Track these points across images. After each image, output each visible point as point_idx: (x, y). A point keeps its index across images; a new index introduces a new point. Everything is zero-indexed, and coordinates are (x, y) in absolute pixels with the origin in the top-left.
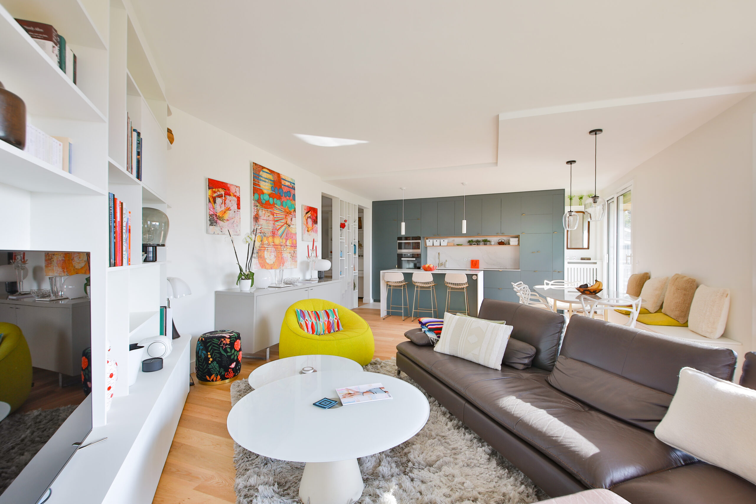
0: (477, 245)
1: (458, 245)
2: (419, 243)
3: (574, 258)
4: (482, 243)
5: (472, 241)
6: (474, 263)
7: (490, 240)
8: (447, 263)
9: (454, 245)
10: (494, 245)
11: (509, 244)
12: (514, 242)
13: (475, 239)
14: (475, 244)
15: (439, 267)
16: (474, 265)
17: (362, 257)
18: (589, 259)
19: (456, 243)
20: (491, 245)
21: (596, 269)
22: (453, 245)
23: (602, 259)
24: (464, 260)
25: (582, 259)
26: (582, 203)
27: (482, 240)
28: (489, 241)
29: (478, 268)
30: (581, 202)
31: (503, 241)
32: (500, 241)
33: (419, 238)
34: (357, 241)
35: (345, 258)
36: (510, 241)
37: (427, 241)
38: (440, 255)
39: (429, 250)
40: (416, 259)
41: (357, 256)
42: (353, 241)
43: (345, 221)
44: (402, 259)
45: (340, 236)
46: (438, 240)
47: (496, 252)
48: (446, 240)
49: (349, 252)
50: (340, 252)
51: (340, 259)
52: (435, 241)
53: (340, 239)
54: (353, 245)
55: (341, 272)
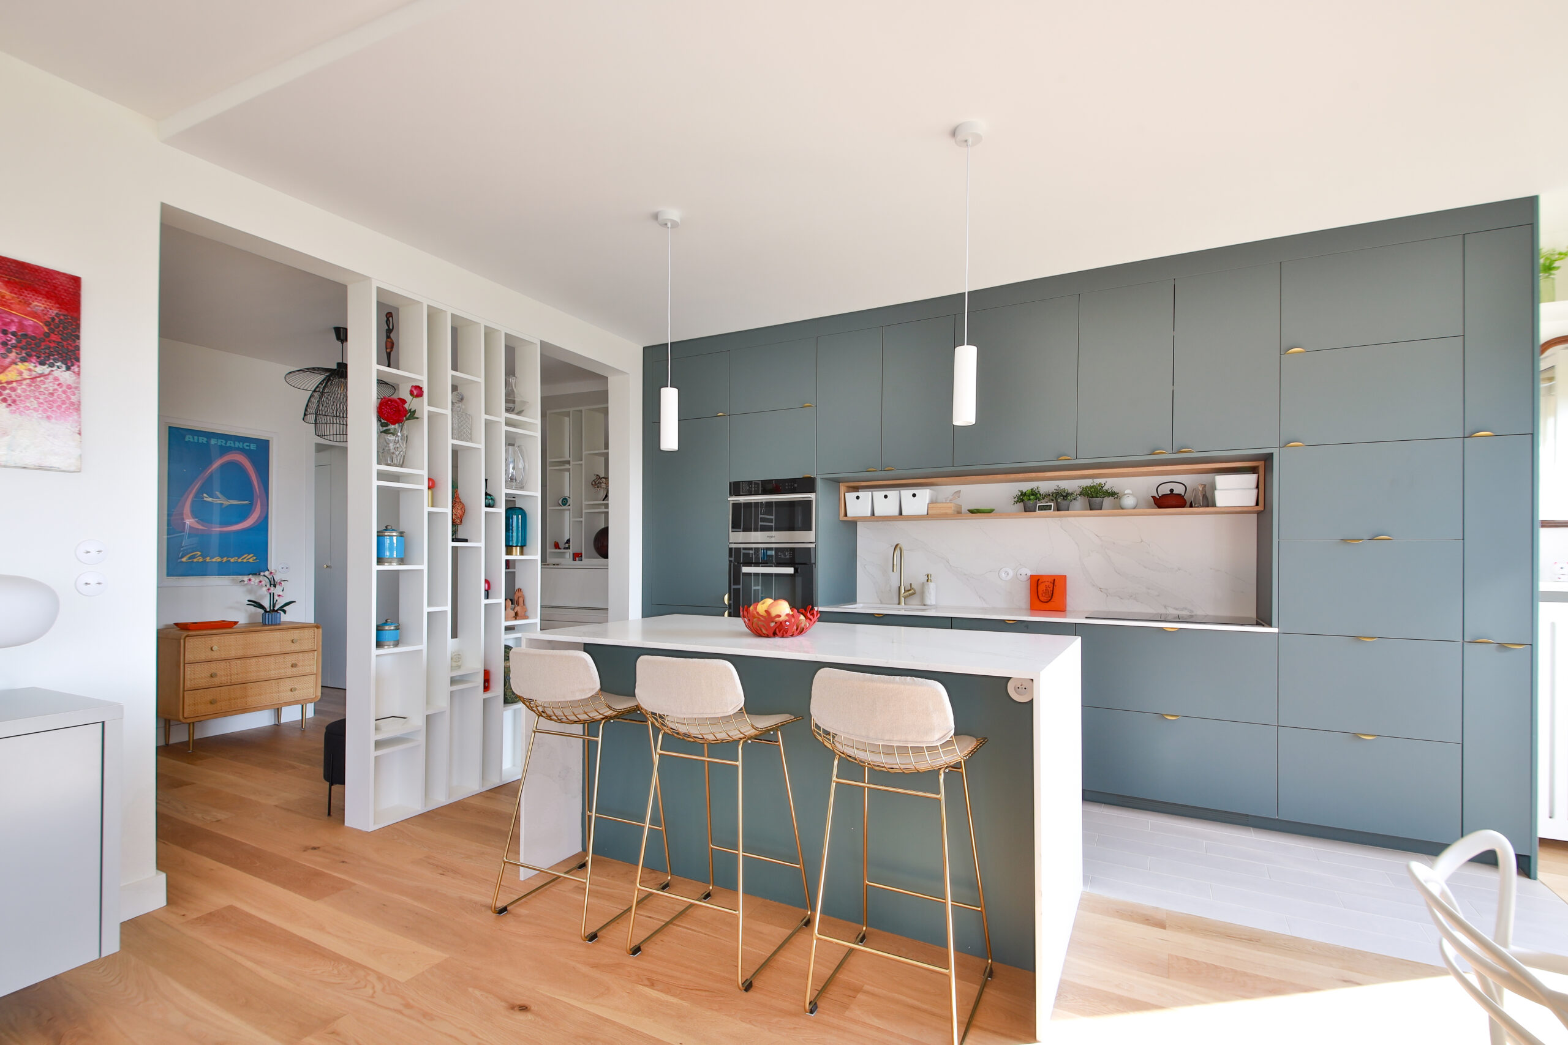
0: (1058, 509)
1: (972, 512)
2: (808, 503)
4: (1080, 501)
5: (1034, 493)
6: (1042, 588)
7: (1115, 490)
8: (932, 585)
9: (959, 513)
10: (1134, 508)
11: (1208, 501)
12: (1234, 490)
13: (1046, 487)
14: (1048, 508)
15: (899, 604)
16: (1042, 598)
17: (602, 560)
19: (967, 505)
20: (1122, 508)
22: (950, 511)
24: (1003, 575)
27: (1079, 491)
28: (1113, 494)
29: (1061, 610)
31: (1179, 490)
32: (1165, 490)
33: (808, 484)
34: (538, 494)
35: (424, 567)
36: (1213, 487)
37: (851, 497)
38: (905, 553)
39: (863, 534)
40: (796, 570)
41: (534, 554)
42: (502, 493)
43: (411, 393)
44: (745, 570)
45: (378, 463)
46: (893, 494)
47: (1142, 541)
48: (928, 490)
49: (466, 540)
50: (380, 535)
51: (376, 568)
52: (879, 495)
53: (381, 476)
54: (501, 510)
55: (379, 629)
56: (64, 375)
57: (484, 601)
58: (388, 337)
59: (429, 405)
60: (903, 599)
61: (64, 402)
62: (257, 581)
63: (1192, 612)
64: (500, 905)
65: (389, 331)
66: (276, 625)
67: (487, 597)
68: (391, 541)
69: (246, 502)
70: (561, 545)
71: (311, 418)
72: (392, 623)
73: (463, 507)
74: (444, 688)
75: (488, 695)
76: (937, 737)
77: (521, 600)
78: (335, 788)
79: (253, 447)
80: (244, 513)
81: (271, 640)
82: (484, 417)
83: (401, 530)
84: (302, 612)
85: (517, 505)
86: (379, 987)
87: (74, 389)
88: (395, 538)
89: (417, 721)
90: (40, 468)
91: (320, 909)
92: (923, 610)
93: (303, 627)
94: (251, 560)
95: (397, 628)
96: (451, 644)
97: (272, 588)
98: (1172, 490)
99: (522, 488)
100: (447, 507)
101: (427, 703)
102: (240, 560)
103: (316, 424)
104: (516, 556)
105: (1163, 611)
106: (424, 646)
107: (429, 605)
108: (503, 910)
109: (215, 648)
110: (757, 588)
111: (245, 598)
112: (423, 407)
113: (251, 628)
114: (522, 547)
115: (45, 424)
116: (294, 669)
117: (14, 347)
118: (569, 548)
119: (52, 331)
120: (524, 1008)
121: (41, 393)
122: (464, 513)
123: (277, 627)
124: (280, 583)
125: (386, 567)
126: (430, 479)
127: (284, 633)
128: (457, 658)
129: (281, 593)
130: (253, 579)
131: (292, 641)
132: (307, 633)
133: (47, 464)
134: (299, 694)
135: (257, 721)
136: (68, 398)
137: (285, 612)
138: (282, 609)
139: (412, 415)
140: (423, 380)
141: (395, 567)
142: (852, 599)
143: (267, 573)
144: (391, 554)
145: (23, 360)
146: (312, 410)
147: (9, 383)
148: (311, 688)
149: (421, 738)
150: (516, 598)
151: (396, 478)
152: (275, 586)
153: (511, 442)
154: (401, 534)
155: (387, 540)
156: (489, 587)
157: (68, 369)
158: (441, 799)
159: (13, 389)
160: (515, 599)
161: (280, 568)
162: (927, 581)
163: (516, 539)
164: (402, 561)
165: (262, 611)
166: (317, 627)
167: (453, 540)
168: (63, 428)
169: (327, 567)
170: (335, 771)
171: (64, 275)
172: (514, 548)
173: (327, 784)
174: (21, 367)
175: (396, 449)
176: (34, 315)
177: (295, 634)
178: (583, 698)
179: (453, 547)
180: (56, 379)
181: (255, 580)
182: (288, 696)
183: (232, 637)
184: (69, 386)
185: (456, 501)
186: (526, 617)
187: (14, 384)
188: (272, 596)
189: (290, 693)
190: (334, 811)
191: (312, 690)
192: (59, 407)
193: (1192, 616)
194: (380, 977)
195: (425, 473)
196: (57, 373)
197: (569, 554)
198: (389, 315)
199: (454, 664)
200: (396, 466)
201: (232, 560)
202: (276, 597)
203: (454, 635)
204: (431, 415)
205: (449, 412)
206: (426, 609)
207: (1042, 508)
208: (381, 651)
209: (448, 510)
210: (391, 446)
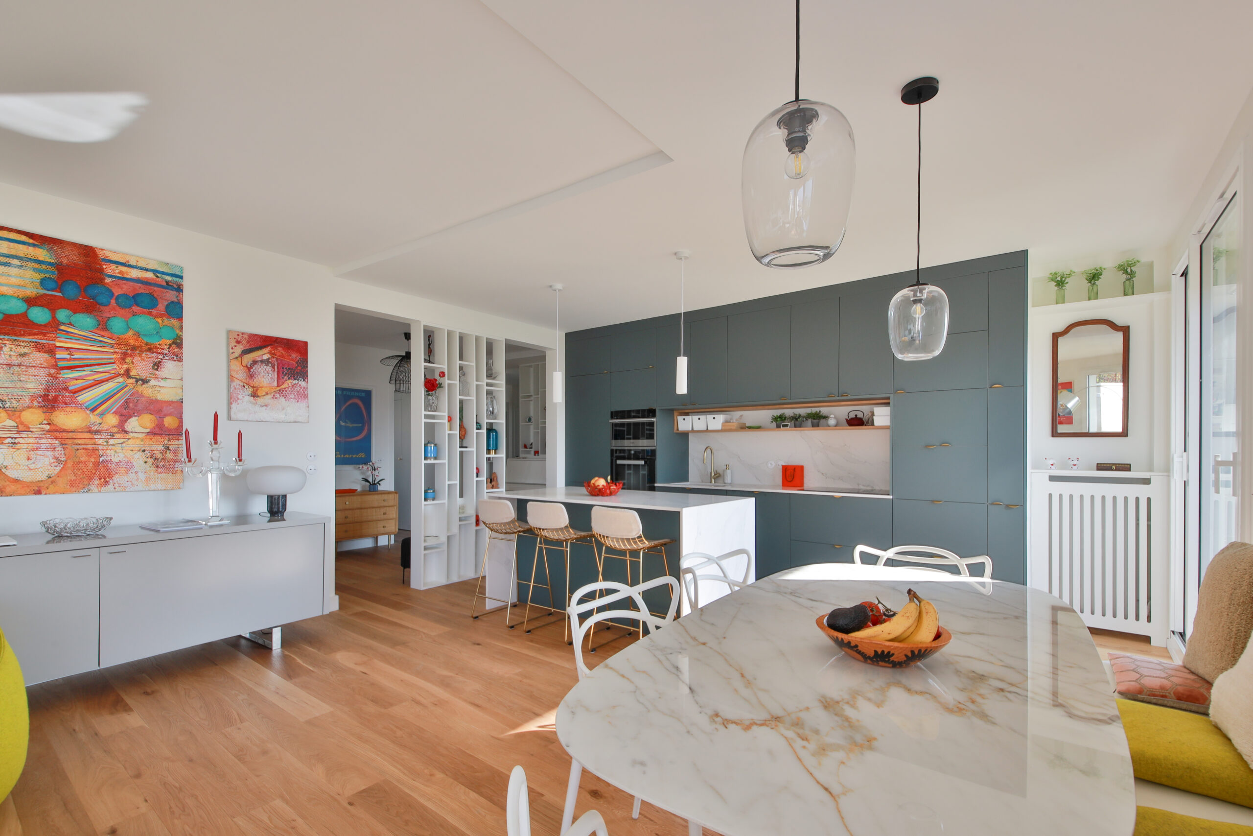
1: (749, 428)
2: (651, 424)
3: (1075, 462)
4: (807, 422)
5: (782, 417)
6: (790, 473)
7: (827, 415)
8: (728, 471)
9: (741, 428)
10: (836, 426)
11: (871, 422)
12: (882, 416)
13: (788, 412)
14: (787, 426)
15: (711, 482)
16: (788, 479)
18: (1127, 468)
19: (745, 423)
20: (829, 426)
21: (1149, 500)
22: (736, 427)
23: (1167, 470)
25: (1100, 467)
26: (1097, 293)
27: (808, 415)
28: (825, 417)
29: (800, 486)
30: (1095, 290)
31: (860, 415)
32: (852, 415)
33: (652, 413)
34: (504, 421)
35: (446, 461)
36: (873, 414)
37: (680, 419)
38: (714, 451)
39: (692, 441)
40: (645, 462)
41: (502, 454)
42: (485, 421)
43: (440, 375)
44: (619, 462)
45: (425, 410)
46: (702, 417)
47: (845, 445)
48: (722, 415)
49: (466, 447)
50: (426, 446)
51: (424, 462)
52: (695, 418)
53: (426, 417)
54: (484, 431)
55: (426, 492)
56: (303, 383)
57: (475, 479)
58: (429, 347)
59: (448, 379)
60: (713, 480)
61: (303, 395)
62: (366, 468)
63: (873, 487)
64: (474, 616)
65: (430, 345)
66: (375, 491)
67: (477, 476)
68: (431, 448)
69: (360, 425)
70: (528, 446)
71: (393, 382)
72: (431, 489)
73: (465, 430)
74: (456, 523)
75: (478, 528)
76: (634, 534)
77: (495, 479)
78: (406, 570)
79: (363, 394)
80: (360, 430)
81: (373, 499)
82: (475, 383)
83: (436, 443)
84: (388, 484)
85: (494, 428)
86: (424, 636)
87: (306, 388)
88: (432, 447)
89: (444, 539)
90: (295, 422)
91: (401, 614)
92: (724, 486)
93: (389, 493)
94: (363, 456)
95: (434, 492)
96: (460, 501)
97: (373, 472)
98: (856, 415)
99: (495, 419)
100: (457, 431)
101: (448, 530)
102: (357, 456)
103: (395, 384)
104: (492, 455)
105: (856, 487)
106: (446, 501)
107: (448, 480)
108: (476, 617)
109: (347, 503)
110: (629, 472)
111: (360, 477)
112: (446, 381)
113: (363, 493)
114: (496, 450)
115: (297, 404)
116: (385, 516)
117: (286, 374)
118: (531, 448)
119: (298, 366)
120: (478, 644)
121: (295, 392)
122: (465, 433)
123: (376, 493)
124: (377, 469)
125: (428, 461)
126: (448, 417)
127: (380, 496)
128: (462, 508)
129: (378, 475)
130: (364, 467)
131: (384, 500)
132: (391, 496)
133: (297, 420)
134: (387, 530)
135: (366, 543)
136: (304, 392)
137: (380, 484)
138: (378, 483)
139: (440, 386)
140: (444, 367)
141: (432, 461)
142: (686, 479)
143: (371, 463)
144: (431, 455)
145: (289, 379)
146: (393, 378)
147: (285, 388)
148: (393, 526)
149: (445, 547)
150: (493, 478)
151: (433, 417)
152: (375, 470)
153: (489, 393)
154: (435, 445)
155: (429, 448)
156: (478, 471)
157: (304, 380)
158: (455, 579)
159: (286, 391)
160: (492, 480)
161: (377, 460)
162: (726, 469)
163: (492, 445)
164: (436, 458)
165: (368, 484)
166: (396, 493)
167: (460, 447)
168: (302, 404)
169: (400, 459)
170: (406, 562)
171: (302, 341)
172: (491, 451)
173: (402, 568)
174: (288, 381)
175: (433, 403)
176: (293, 360)
177: (385, 497)
178: (507, 521)
179: (460, 452)
180: (300, 385)
181: (365, 467)
182: (382, 530)
183: (355, 497)
184: (304, 388)
185: (462, 426)
186: (498, 488)
187: (286, 389)
188: (373, 476)
189: (383, 529)
190: (405, 581)
191: (393, 528)
192: (301, 397)
193: (872, 490)
194: (424, 633)
195: (446, 414)
196: (300, 383)
197: (532, 451)
198: (430, 336)
199: (461, 511)
200: (433, 411)
201: (354, 456)
202: (376, 477)
203: (461, 496)
204: (449, 384)
205: (457, 382)
206: (447, 483)
207: (784, 426)
208: (426, 503)
209: (457, 432)
210: (431, 401)
